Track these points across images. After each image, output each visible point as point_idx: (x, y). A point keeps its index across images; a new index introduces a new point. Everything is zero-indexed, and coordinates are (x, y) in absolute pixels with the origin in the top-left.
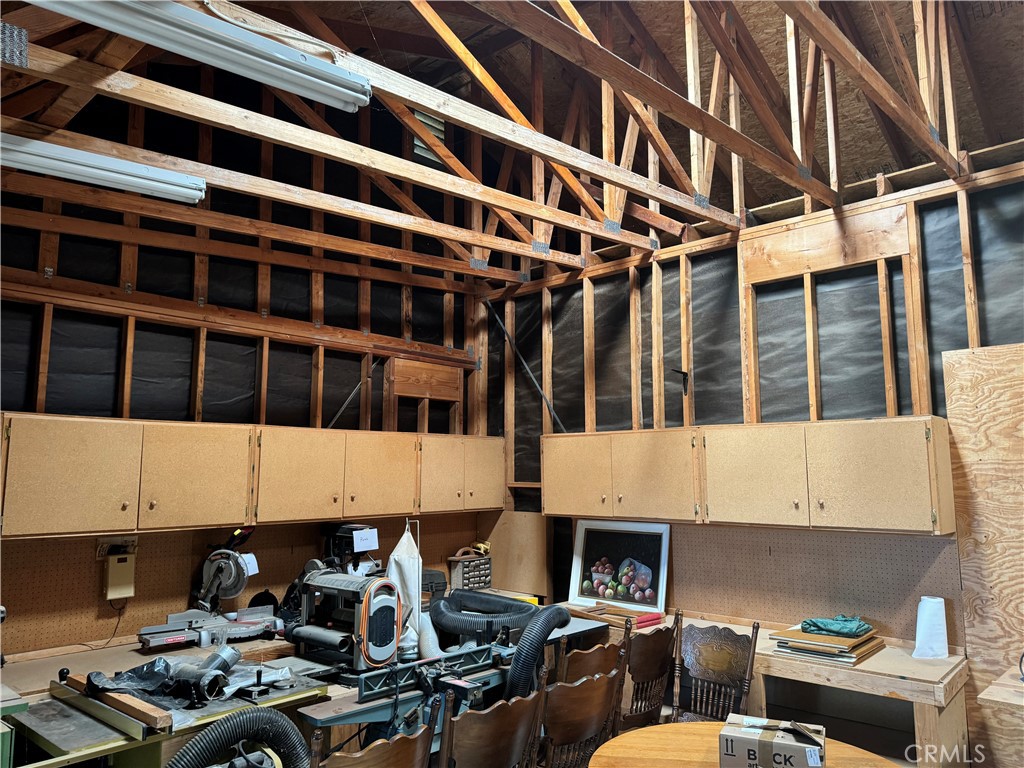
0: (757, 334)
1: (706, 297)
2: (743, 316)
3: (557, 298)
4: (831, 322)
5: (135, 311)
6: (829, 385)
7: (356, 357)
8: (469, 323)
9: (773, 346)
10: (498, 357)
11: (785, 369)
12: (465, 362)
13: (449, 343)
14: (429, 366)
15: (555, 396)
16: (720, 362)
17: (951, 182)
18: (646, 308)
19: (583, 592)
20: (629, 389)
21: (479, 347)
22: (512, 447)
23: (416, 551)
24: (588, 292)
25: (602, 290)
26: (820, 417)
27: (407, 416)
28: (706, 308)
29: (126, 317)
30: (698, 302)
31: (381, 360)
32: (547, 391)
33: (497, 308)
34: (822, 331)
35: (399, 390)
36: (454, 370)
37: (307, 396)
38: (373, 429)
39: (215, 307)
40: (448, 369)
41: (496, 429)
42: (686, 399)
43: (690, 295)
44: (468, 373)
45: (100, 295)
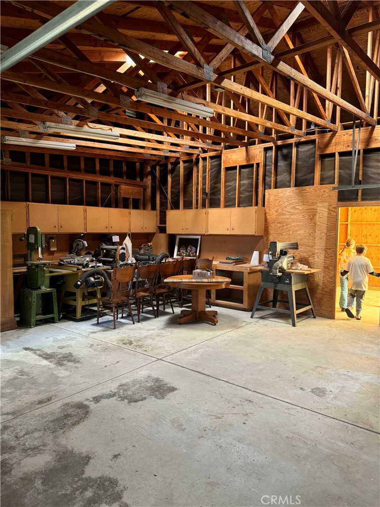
0: (226, 182)
1: (214, 170)
2: (222, 176)
3: (173, 166)
4: (243, 180)
5: (50, 173)
6: (242, 198)
7: (109, 185)
8: (145, 172)
9: (229, 186)
10: (154, 185)
11: (232, 193)
12: (143, 186)
13: (138, 180)
14: (132, 187)
15: (172, 198)
16: (216, 190)
17: (272, 143)
18: (198, 172)
19: (177, 255)
20: (192, 196)
21: (148, 181)
22: (159, 214)
23: (130, 242)
24: (182, 165)
25: (186, 165)
26: (238, 206)
27: (125, 204)
28: (214, 173)
29: (48, 176)
30: (212, 171)
31: (117, 186)
32: (169, 196)
33: (154, 168)
34: (241, 182)
35: (123, 195)
36: (140, 189)
37: (96, 197)
38: (115, 208)
39: (70, 171)
40: (138, 188)
41: (154, 208)
42: (207, 200)
43: (210, 169)
44: (145, 190)
45: (41, 169)
